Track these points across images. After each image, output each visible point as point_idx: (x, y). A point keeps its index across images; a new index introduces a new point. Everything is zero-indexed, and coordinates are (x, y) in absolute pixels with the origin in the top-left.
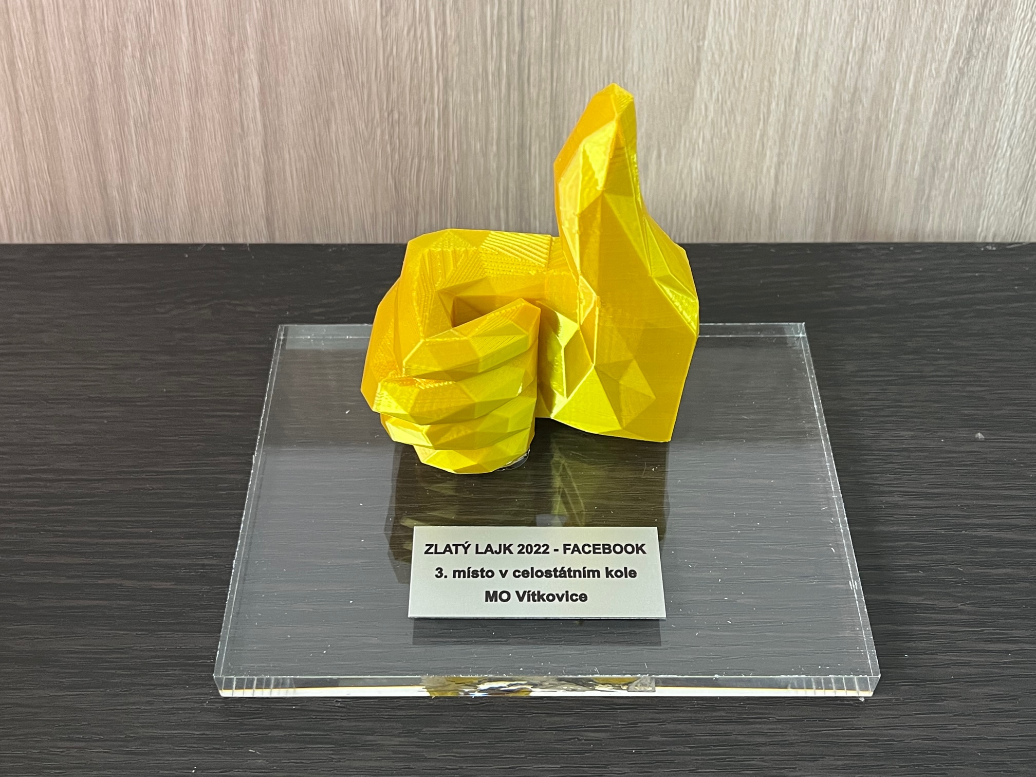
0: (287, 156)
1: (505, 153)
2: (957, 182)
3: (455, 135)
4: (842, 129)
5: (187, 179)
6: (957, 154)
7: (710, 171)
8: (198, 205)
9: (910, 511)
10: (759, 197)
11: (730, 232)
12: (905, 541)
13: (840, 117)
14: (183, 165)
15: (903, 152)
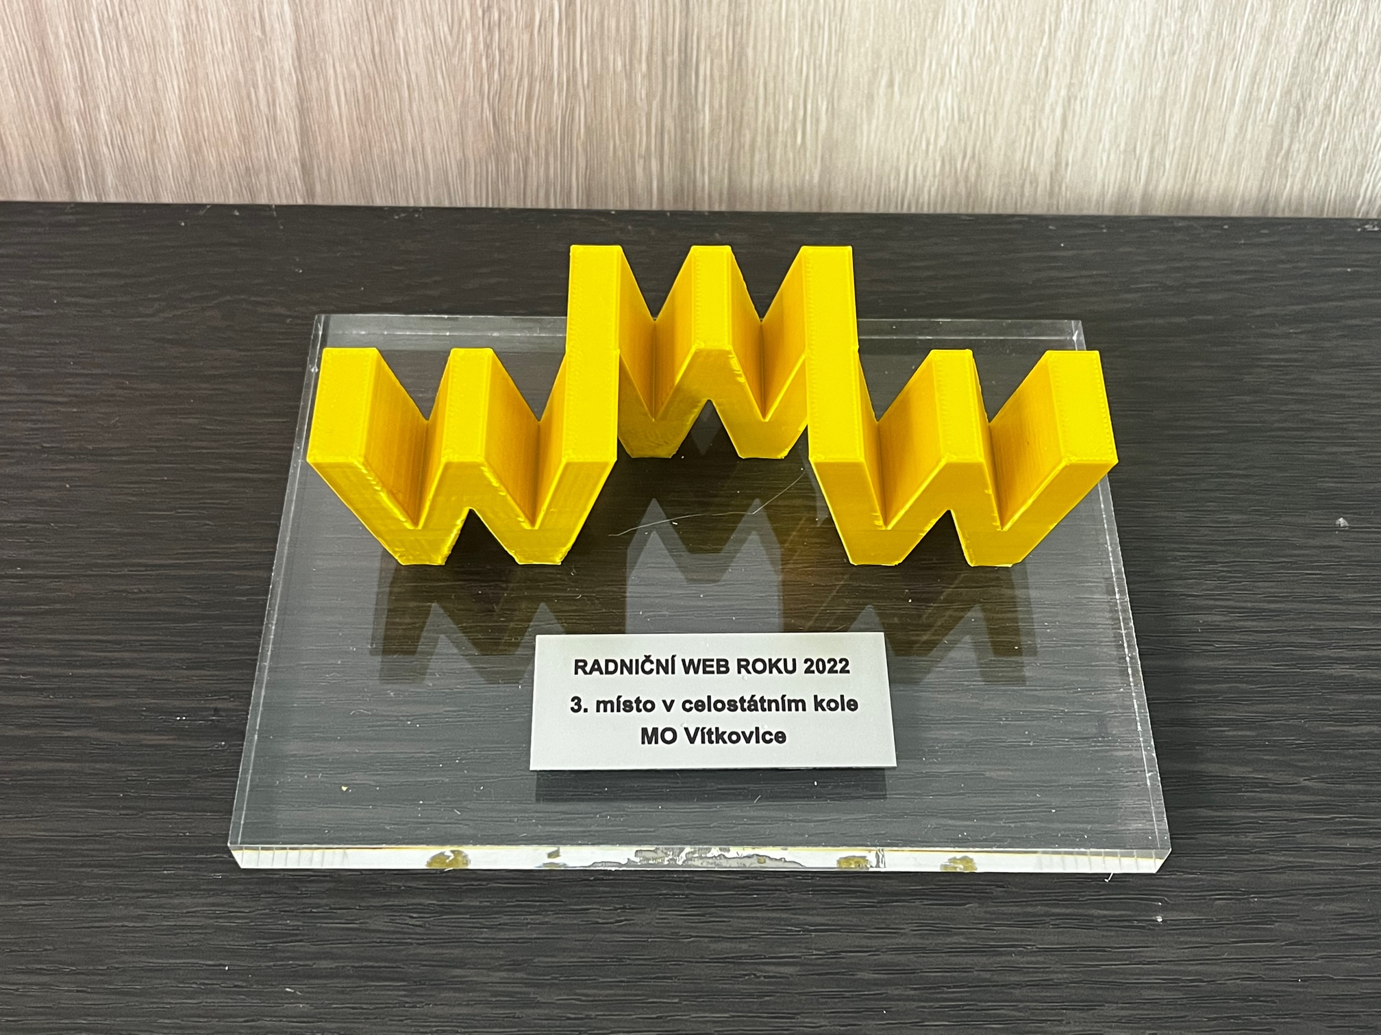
0: (331, 72)
1: (660, 73)
2: (1331, 133)
3: (585, 46)
4: (1166, 48)
5: (181, 103)
6: (1335, 90)
7: (965, 108)
8: (200, 146)
9: (1237, 637)
10: (1037, 148)
11: (992, 198)
12: (1228, 683)
13: (1164, 32)
14: (175, 83)
15: (1256, 87)
